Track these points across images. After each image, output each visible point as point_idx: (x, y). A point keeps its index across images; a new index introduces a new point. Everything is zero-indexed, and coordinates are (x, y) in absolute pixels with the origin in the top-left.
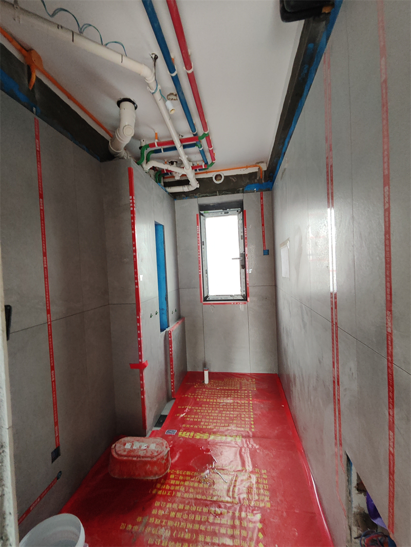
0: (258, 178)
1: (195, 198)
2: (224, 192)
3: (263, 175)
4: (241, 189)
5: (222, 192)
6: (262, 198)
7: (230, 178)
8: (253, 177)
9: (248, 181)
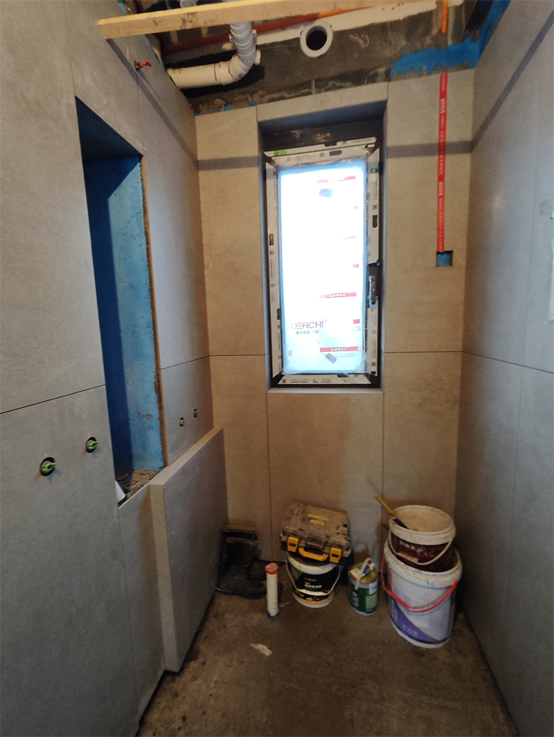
0: (435, 32)
1: (251, 105)
2: (330, 84)
3: (451, 20)
4: (382, 70)
5: (324, 84)
6: (443, 94)
7: (351, 36)
8: (420, 30)
9: (403, 43)
